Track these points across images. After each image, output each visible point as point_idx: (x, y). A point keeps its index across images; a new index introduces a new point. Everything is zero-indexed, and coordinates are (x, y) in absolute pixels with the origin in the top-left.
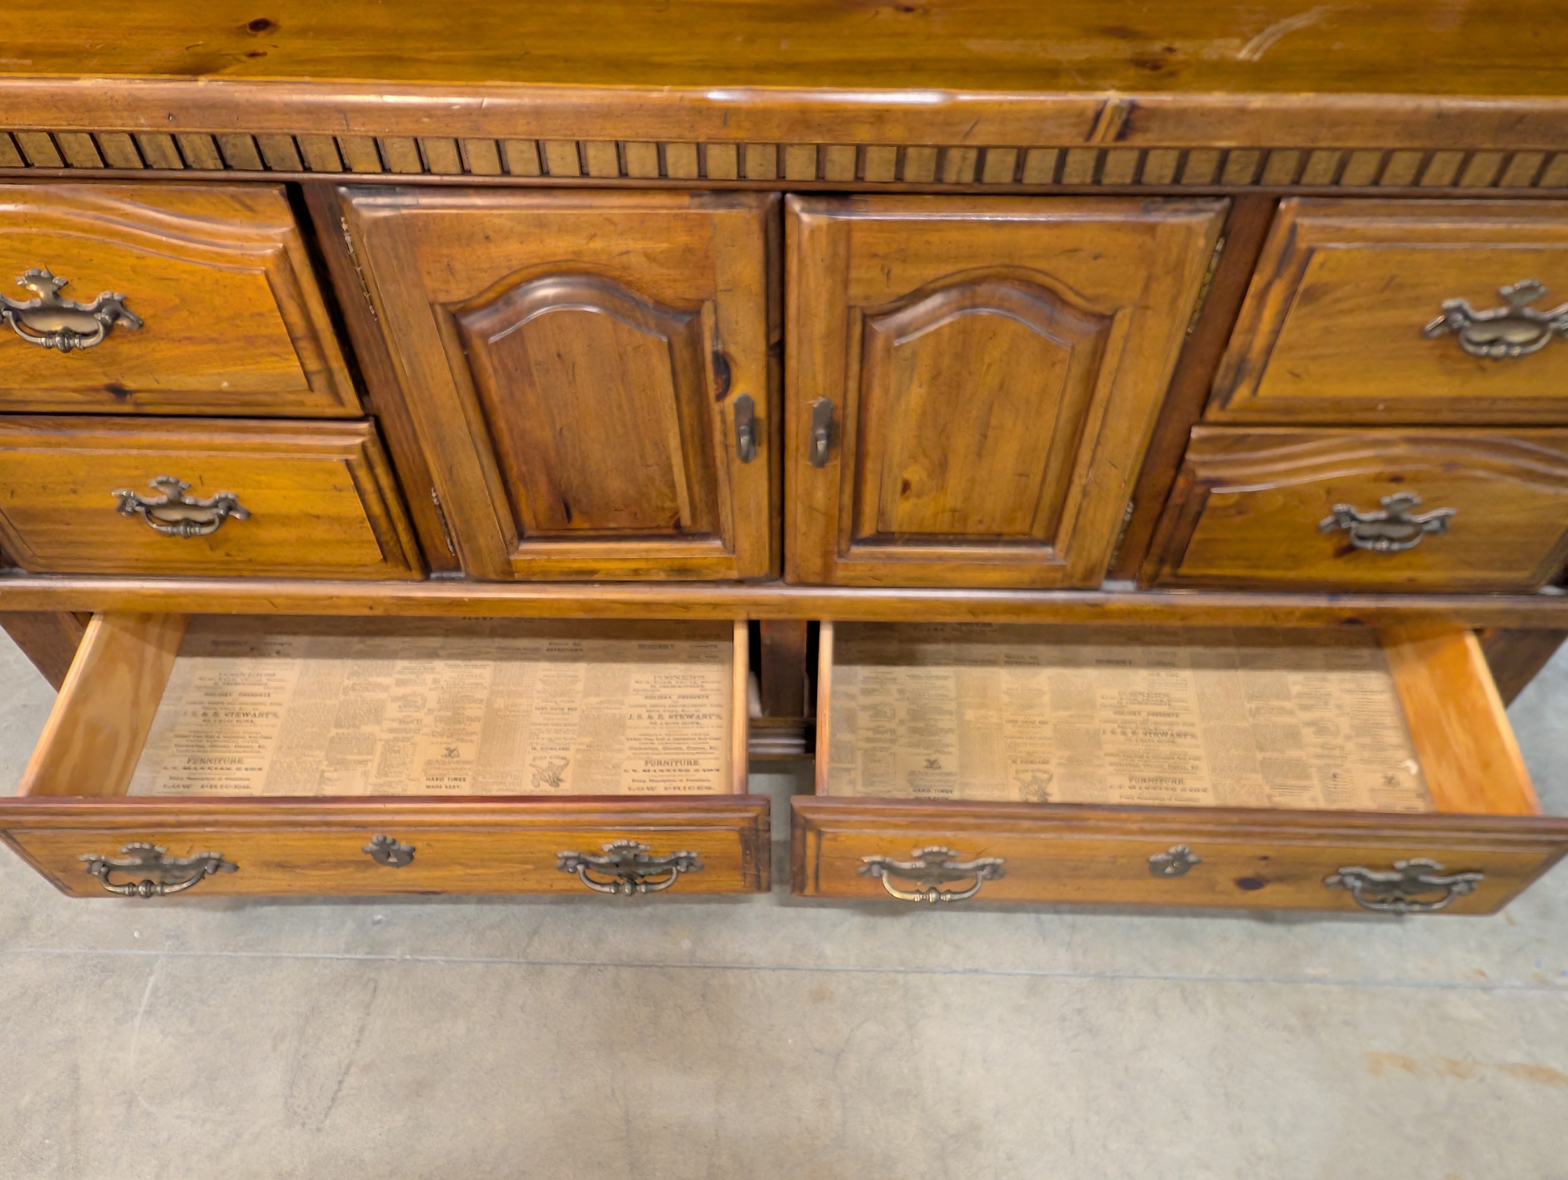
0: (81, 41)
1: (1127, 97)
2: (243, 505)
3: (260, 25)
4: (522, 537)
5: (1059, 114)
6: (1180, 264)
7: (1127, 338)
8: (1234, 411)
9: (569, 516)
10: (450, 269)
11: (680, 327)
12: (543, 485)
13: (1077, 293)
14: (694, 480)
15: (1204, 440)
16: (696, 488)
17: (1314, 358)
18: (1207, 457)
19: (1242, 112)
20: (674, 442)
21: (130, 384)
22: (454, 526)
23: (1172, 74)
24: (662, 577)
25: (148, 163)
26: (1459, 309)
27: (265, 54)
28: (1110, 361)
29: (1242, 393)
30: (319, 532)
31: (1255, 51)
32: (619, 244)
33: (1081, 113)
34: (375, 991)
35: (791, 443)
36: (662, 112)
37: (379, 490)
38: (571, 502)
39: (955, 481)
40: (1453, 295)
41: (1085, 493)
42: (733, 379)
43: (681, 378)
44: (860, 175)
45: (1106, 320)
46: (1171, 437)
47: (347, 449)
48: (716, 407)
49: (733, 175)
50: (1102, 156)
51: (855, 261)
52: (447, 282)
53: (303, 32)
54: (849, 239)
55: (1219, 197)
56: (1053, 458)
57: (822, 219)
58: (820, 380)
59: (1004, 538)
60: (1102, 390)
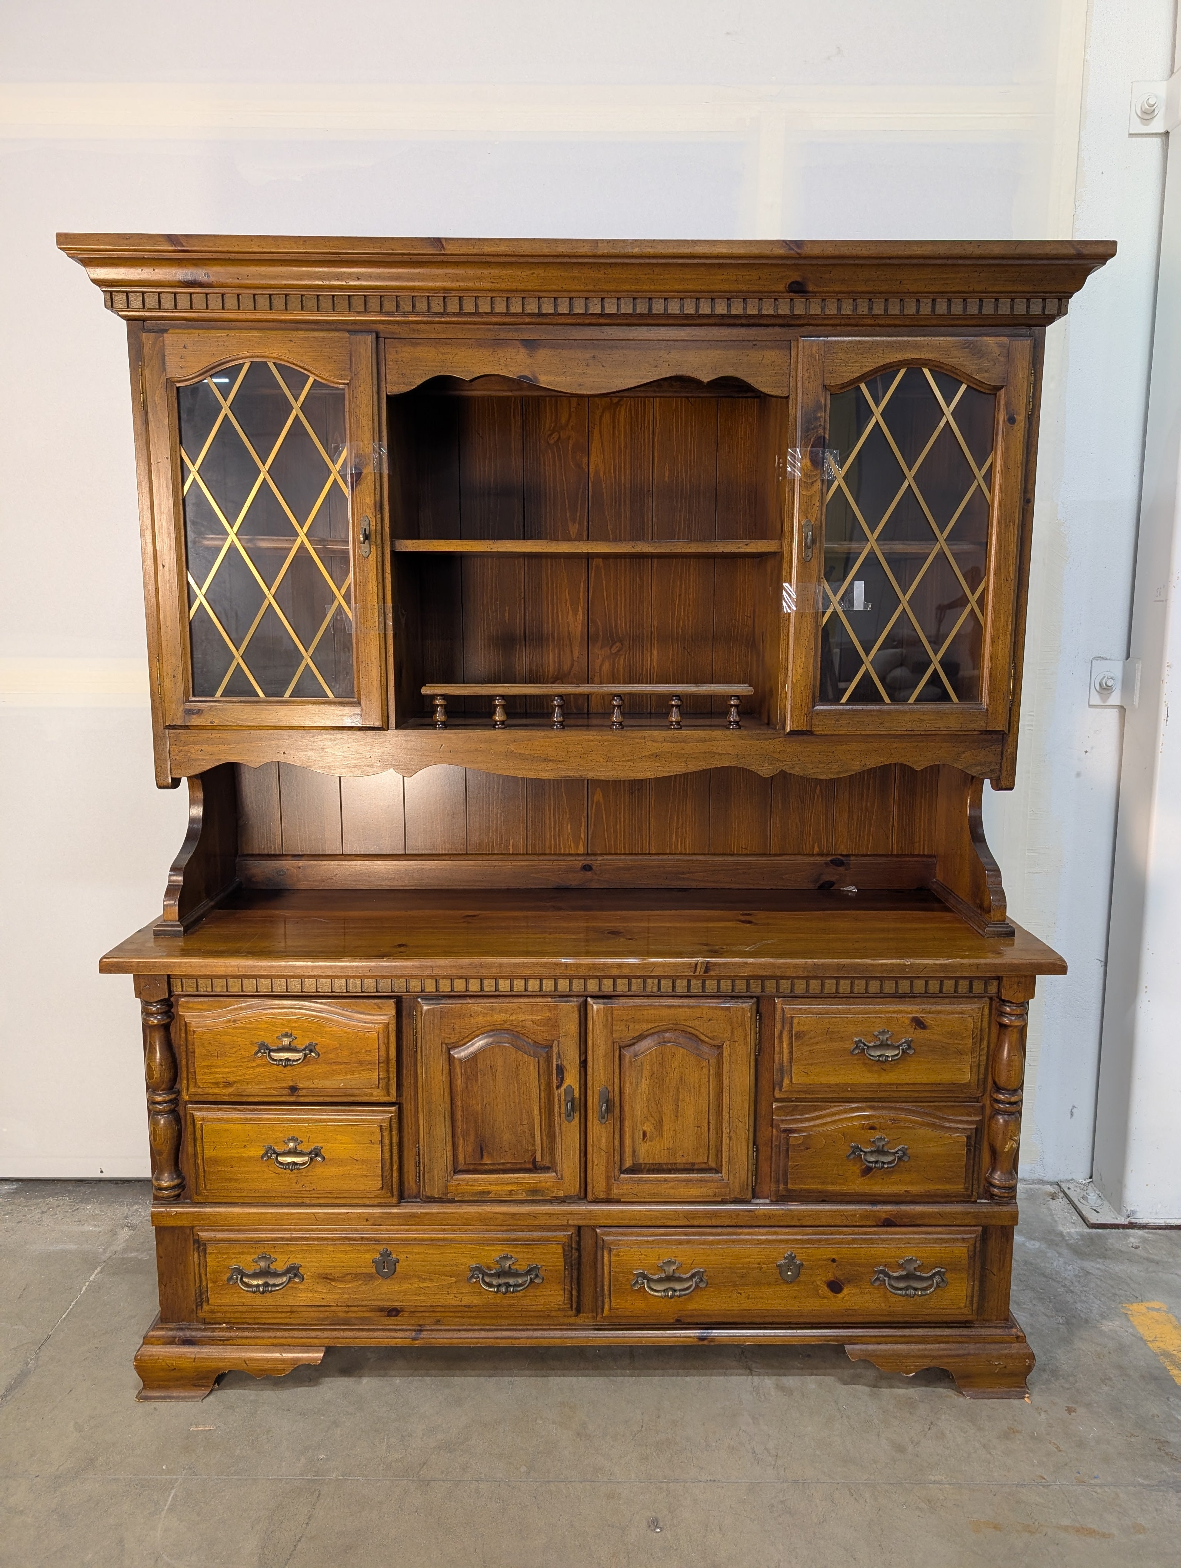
1: (704, 959)
2: (324, 1152)
3: (401, 945)
4: (456, 1171)
5: (683, 966)
6: (743, 1024)
7: (730, 1056)
8: (786, 1091)
9: (482, 1157)
10: (453, 1028)
11: (543, 1053)
12: (472, 1138)
13: (705, 1036)
14: (544, 1134)
15: (778, 1108)
16: (545, 1138)
17: (812, 1064)
18: (783, 1118)
19: (746, 963)
20: (536, 1111)
21: (301, 1085)
22: (424, 1163)
23: (723, 954)
24: (523, 1196)
25: (348, 989)
26: (860, 1041)
27: (404, 952)
28: (726, 1067)
29: (786, 1082)
30: (354, 1170)
32: (521, 1017)
33: (690, 964)
35: (590, 1112)
36: (543, 967)
37: (391, 1142)
38: (484, 1146)
39: (667, 1132)
40: (855, 1036)
41: (730, 1138)
42: (565, 1078)
43: (542, 1078)
44: (615, 989)
45: (720, 1047)
46: (764, 1108)
47: (382, 1122)
48: (556, 1093)
49: (568, 990)
50: (703, 982)
51: (615, 1023)
52: (451, 1034)
54: (612, 1013)
55: (752, 997)
56: (711, 1118)
57: (602, 1006)
58: (602, 1077)
59: (696, 1167)
60: (726, 1082)
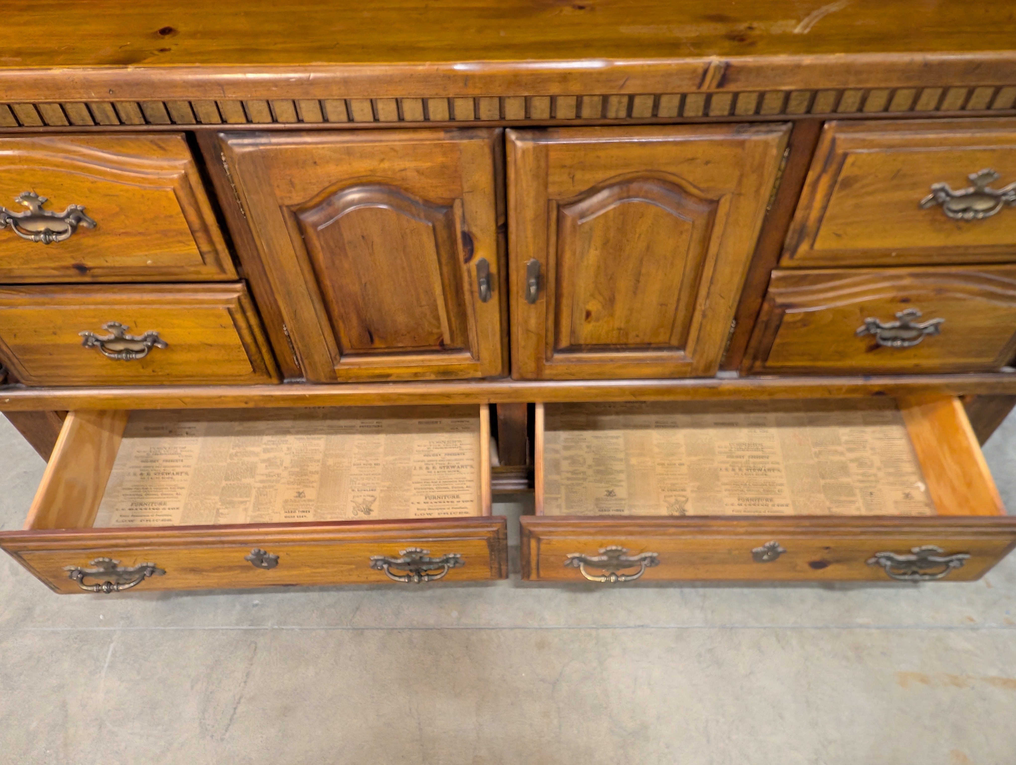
0: (52, 44)
1: (724, 59)
2: (162, 339)
3: (166, 31)
4: (342, 354)
5: (680, 72)
6: (761, 166)
7: (728, 215)
8: (799, 259)
9: (372, 341)
10: (292, 184)
11: (440, 216)
12: (355, 321)
13: (695, 187)
14: (452, 314)
15: (779, 279)
16: (453, 320)
17: (850, 224)
18: (782, 290)
19: (798, 67)
20: (438, 290)
21: (89, 263)
22: (298, 348)
23: (753, 44)
24: (433, 377)
25: (97, 121)
26: (943, 190)
27: (169, 50)
28: (718, 230)
29: (804, 248)
30: (212, 355)
31: (805, 27)
32: (399, 164)
33: (694, 71)
34: (255, 650)
35: (514, 289)
36: (426, 79)
37: (250, 327)
38: (372, 330)
39: (620, 309)
40: (938, 180)
41: (704, 316)
42: (475, 249)
43: (442, 249)
44: (553, 115)
45: (714, 203)
46: (758, 277)
47: (228, 301)
48: (464, 267)
49: (472, 117)
50: (709, 98)
51: (551, 171)
52: (290, 192)
53: (193, 35)
54: (547, 156)
55: (785, 122)
56: (682, 293)
57: (530, 144)
58: (531, 247)
59: (653, 346)
60: (713, 248)
